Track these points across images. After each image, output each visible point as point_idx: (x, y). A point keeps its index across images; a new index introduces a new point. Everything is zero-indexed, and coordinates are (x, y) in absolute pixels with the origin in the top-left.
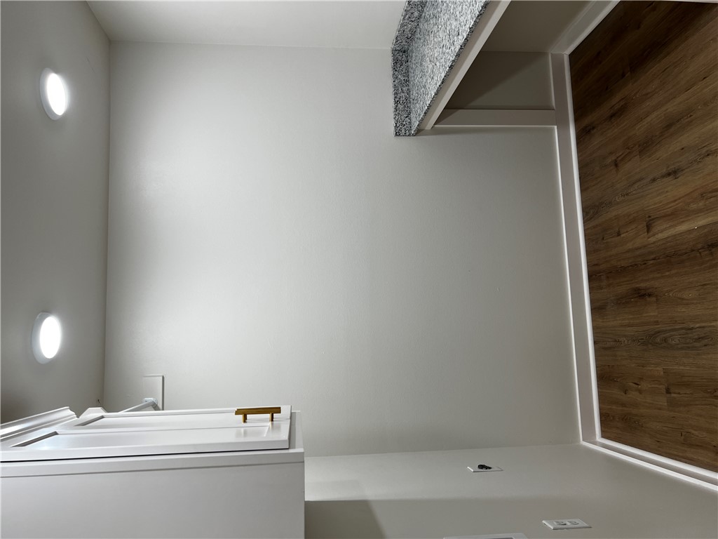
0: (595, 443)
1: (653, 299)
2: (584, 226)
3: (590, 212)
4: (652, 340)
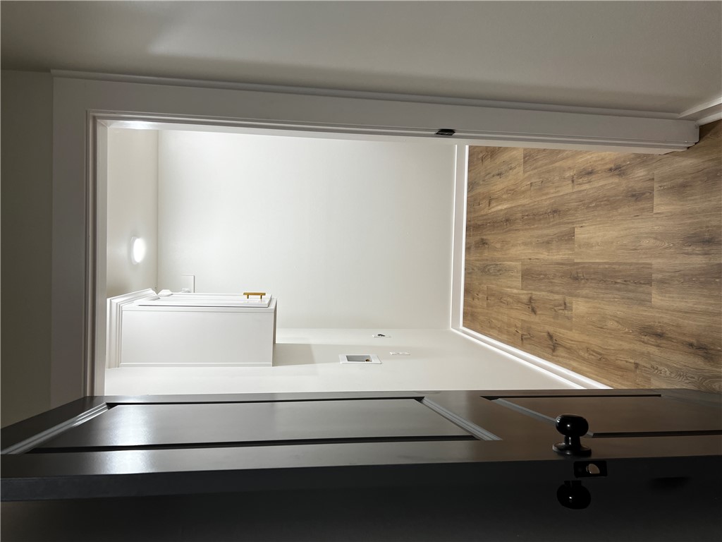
0: (458, 330)
1: (487, 246)
2: (468, 194)
3: (472, 185)
4: (484, 270)
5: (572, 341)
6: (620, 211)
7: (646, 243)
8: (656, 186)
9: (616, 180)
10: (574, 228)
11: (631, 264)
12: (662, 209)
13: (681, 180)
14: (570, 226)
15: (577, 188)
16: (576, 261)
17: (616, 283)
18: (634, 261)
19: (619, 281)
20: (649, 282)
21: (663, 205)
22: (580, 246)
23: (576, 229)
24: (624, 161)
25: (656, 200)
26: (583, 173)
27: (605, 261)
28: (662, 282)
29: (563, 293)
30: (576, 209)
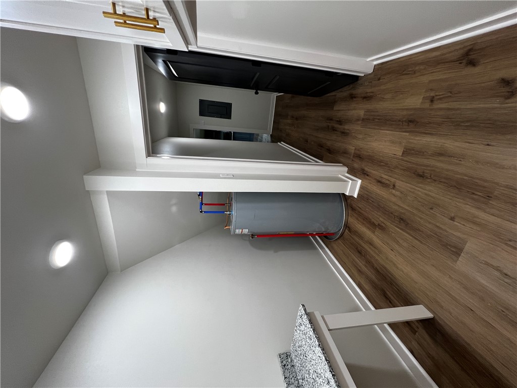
5: (432, 73)
6: (368, 154)
7: (361, 136)
8: (352, 157)
9: (366, 169)
10: (402, 156)
11: (370, 128)
12: (351, 147)
13: (345, 155)
14: (405, 159)
15: (393, 180)
16: (407, 134)
17: (379, 119)
18: (367, 129)
19: (377, 120)
20: (363, 120)
21: (352, 149)
22: (400, 143)
23: (401, 154)
24: (361, 175)
25: (353, 151)
26: (384, 185)
27: (382, 131)
28: (358, 120)
29: (431, 110)
30: (396, 167)
